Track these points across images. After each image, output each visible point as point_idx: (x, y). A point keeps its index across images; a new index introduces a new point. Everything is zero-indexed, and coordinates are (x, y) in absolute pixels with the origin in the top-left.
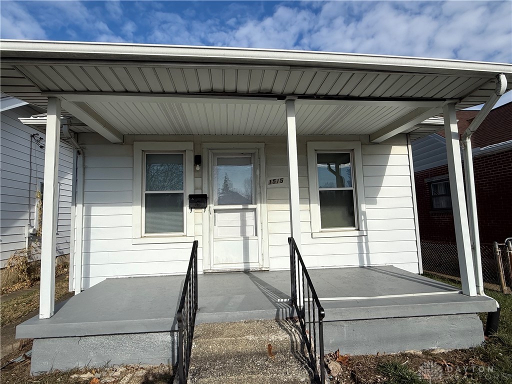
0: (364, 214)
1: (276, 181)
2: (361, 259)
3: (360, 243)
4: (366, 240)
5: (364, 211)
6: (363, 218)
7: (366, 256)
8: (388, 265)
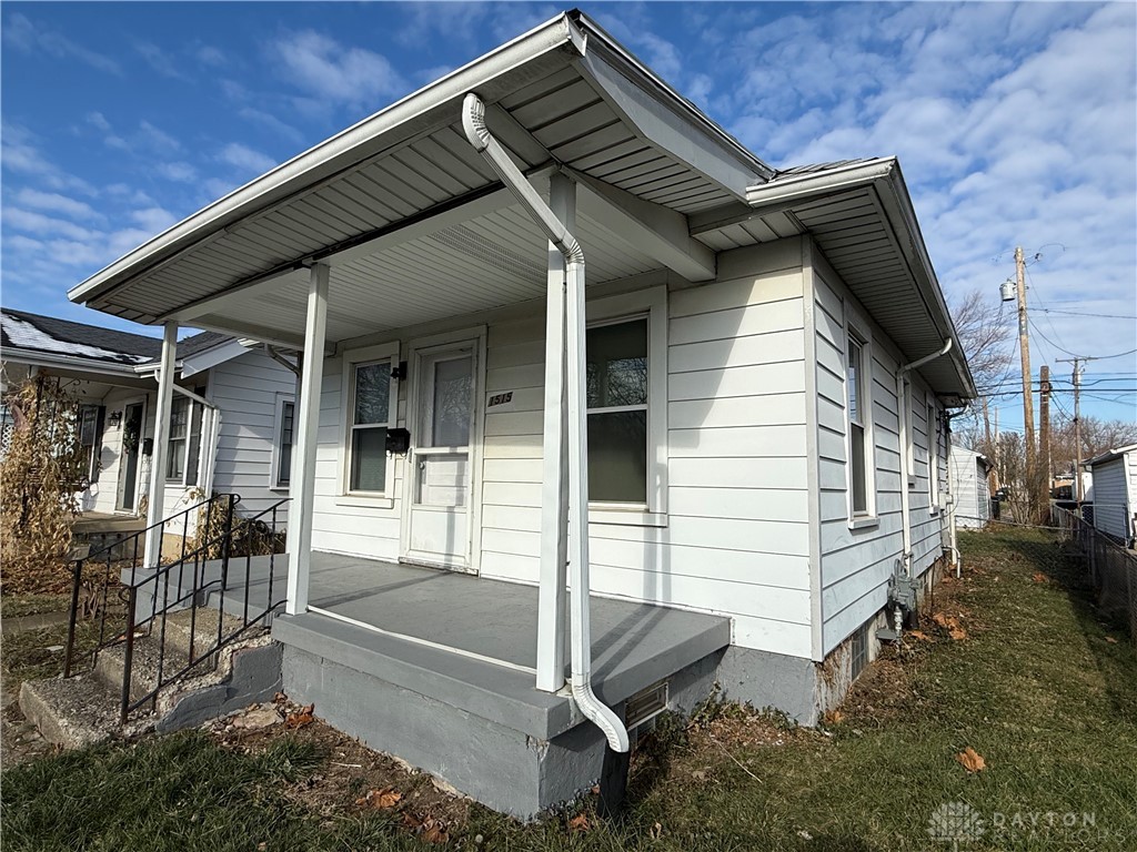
0: (664, 471)
1: (501, 398)
2: (650, 586)
3: (651, 543)
4: (663, 538)
5: (663, 465)
6: (658, 482)
7: (664, 578)
8: (716, 613)
